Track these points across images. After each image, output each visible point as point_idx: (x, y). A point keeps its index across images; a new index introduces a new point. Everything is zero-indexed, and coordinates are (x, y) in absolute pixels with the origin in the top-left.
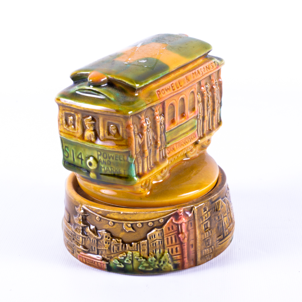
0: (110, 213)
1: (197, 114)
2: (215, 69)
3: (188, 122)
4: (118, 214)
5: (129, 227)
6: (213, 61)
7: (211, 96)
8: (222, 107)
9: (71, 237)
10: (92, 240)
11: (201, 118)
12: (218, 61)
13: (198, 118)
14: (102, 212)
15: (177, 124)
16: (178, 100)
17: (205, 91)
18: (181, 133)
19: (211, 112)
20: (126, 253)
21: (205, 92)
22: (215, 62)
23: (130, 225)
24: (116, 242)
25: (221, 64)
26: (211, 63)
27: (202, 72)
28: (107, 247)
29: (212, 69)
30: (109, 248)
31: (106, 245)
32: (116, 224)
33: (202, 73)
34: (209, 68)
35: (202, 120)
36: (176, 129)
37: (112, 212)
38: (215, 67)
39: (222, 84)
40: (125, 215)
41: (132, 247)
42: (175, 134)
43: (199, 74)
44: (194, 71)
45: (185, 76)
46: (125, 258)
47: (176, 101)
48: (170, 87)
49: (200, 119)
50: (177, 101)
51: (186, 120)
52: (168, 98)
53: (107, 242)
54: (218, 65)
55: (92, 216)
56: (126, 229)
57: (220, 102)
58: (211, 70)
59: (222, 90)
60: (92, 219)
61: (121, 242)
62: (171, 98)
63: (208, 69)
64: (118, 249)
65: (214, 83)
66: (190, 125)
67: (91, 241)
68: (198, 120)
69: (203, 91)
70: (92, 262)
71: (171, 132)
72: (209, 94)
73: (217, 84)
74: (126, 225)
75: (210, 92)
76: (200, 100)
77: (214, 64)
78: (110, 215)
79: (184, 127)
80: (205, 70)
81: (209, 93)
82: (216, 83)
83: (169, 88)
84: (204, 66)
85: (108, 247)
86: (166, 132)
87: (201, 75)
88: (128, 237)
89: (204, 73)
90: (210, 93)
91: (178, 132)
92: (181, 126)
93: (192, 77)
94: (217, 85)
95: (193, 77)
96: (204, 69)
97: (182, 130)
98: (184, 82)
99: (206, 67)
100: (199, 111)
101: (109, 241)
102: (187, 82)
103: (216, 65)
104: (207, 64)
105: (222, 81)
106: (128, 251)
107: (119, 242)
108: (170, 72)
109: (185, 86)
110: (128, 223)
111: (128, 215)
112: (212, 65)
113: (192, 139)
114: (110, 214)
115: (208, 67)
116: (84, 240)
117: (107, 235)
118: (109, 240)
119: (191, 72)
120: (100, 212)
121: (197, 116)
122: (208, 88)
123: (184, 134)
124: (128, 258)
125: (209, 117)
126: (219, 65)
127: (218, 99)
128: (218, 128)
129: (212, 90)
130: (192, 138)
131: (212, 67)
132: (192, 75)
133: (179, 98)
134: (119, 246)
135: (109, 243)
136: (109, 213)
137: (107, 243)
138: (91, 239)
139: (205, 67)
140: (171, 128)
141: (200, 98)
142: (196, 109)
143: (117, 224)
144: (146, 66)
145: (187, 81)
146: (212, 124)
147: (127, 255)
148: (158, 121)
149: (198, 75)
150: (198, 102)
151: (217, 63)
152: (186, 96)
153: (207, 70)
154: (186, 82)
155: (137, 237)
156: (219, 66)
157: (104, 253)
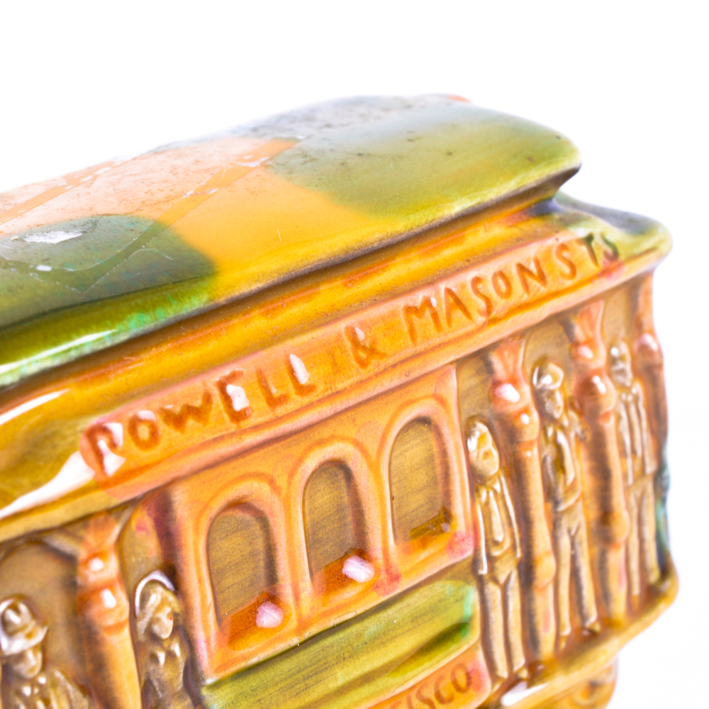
1: (469, 553)
2: (590, 280)
3: (398, 606)
6: (581, 231)
7: (580, 439)
8: (672, 496)
11: (508, 570)
12: (616, 235)
13: (484, 570)
15: (303, 624)
16: (291, 475)
17: (526, 410)
18: (341, 676)
19: (589, 531)
21: (525, 419)
22: (589, 239)
25: (637, 251)
26: (563, 247)
27: (487, 300)
29: (569, 283)
33: (483, 305)
34: (542, 278)
35: (514, 583)
36: (303, 657)
38: (589, 267)
39: (660, 366)
42: (291, 687)
43: (458, 314)
44: (418, 298)
45: (342, 326)
47: (272, 482)
48: (208, 398)
49: (502, 579)
50: (281, 481)
51: (375, 594)
52: (196, 472)
54: (614, 256)
57: (651, 468)
58: (554, 289)
59: (664, 397)
62: (223, 469)
63: (534, 283)
65: (601, 362)
66: (417, 619)
68: (481, 583)
69: (512, 409)
71: (253, 681)
72: (562, 428)
73: (627, 366)
75: (573, 415)
76: (492, 464)
77: (584, 249)
79: (366, 638)
80: (508, 284)
81: (566, 423)
82: (612, 361)
83: (198, 403)
84: (508, 262)
86: (209, 681)
87: (481, 320)
89: (500, 304)
90: (572, 421)
91: (319, 670)
92: (340, 636)
93: (406, 329)
94: (622, 372)
95: (412, 331)
96: (501, 282)
97: (351, 654)
98: (334, 364)
99: (522, 268)
100: (489, 530)
102: (363, 364)
103: (600, 257)
104: (529, 253)
105: (660, 351)
108: (222, 300)
109: (340, 386)
112: (565, 254)
113: (441, 700)
115: (532, 267)
119: (401, 303)
121: (475, 562)
122: (551, 394)
123: (367, 679)
125: (574, 559)
126: (622, 257)
127: (634, 451)
128: (646, 618)
129: (588, 404)
130: (445, 694)
131: (567, 270)
132: (402, 317)
133: (300, 461)
139: (514, 272)
140: (244, 658)
141: (487, 454)
142: (460, 524)
144: (47, 269)
145: (363, 355)
146: (603, 597)
148: (110, 621)
149: (449, 321)
150: (477, 479)
151: (607, 242)
152: (364, 452)
153: (526, 287)
154: (353, 362)
156: (621, 265)
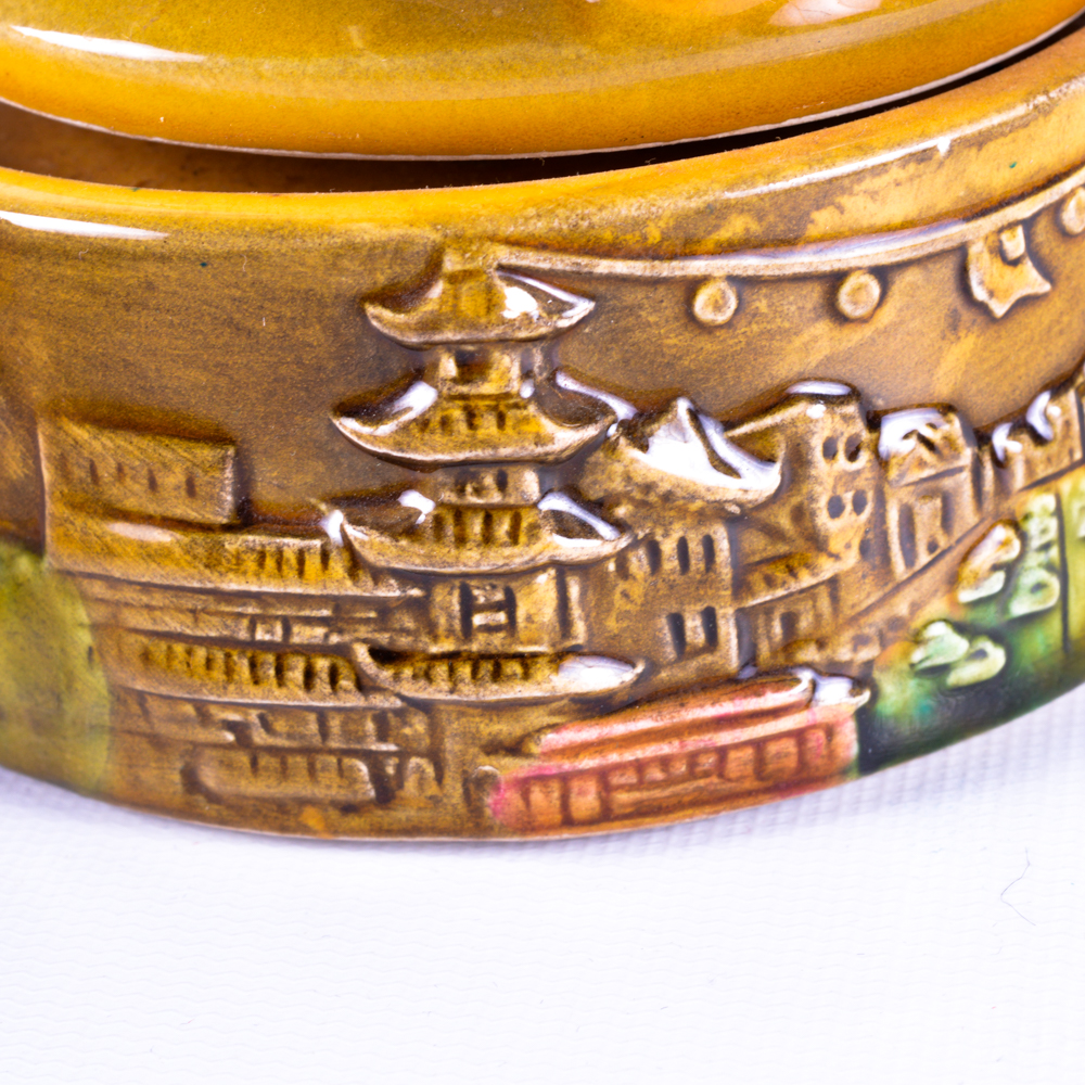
0: (844, 191)
4: (912, 167)
5: (1015, 263)
9: (343, 651)
10: (683, 546)
14: (760, 218)
20: (1016, 524)
23: (1015, 244)
24: (922, 464)
28: (848, 546)
30: (864, 549)
31: (843, 530)
32: (903, 282)
37: (858, 176)
40: (974, 151)
41: (1053, 448)
46: (1011, 569)
53: (848, 497)
55: (632, 310)
56: (991, 294)
60: (638, 336)
61: (961, 441)
64: (947, 518)
67: (670, 564)
70: (692, 774)
74: (991, 251)
78: (841, 209)
85: (856, 543)
88: (1000, 365)
101: (861, 483)
106: (1023, 497)
107: (948, 439)
110: (1001, 230)
111: (991, 147)
114: (845, 200)
116: (574, 591)
117: (840, 425)
118: (858, 472)
120: (736, 227)
124: (1034, 559)
134: (948, 483)
135: (859, 506)
136: (827, 193)
137: (849, 507)
138: (668, 547)
143: (912, 276)
147: (1023, 537)
155: (1061, 332)
157: (818, 617)
